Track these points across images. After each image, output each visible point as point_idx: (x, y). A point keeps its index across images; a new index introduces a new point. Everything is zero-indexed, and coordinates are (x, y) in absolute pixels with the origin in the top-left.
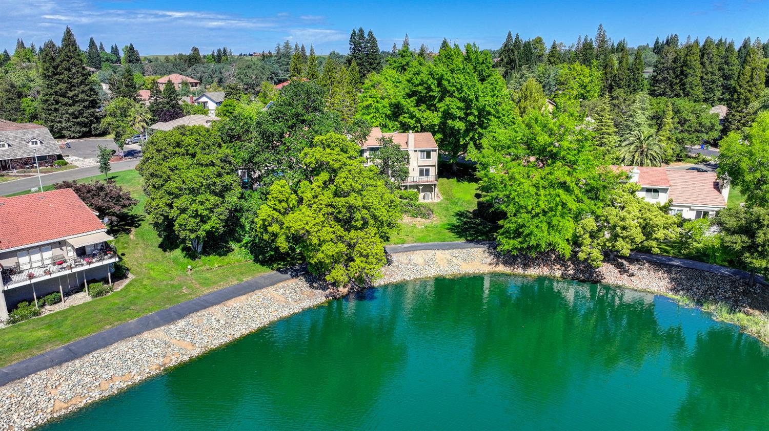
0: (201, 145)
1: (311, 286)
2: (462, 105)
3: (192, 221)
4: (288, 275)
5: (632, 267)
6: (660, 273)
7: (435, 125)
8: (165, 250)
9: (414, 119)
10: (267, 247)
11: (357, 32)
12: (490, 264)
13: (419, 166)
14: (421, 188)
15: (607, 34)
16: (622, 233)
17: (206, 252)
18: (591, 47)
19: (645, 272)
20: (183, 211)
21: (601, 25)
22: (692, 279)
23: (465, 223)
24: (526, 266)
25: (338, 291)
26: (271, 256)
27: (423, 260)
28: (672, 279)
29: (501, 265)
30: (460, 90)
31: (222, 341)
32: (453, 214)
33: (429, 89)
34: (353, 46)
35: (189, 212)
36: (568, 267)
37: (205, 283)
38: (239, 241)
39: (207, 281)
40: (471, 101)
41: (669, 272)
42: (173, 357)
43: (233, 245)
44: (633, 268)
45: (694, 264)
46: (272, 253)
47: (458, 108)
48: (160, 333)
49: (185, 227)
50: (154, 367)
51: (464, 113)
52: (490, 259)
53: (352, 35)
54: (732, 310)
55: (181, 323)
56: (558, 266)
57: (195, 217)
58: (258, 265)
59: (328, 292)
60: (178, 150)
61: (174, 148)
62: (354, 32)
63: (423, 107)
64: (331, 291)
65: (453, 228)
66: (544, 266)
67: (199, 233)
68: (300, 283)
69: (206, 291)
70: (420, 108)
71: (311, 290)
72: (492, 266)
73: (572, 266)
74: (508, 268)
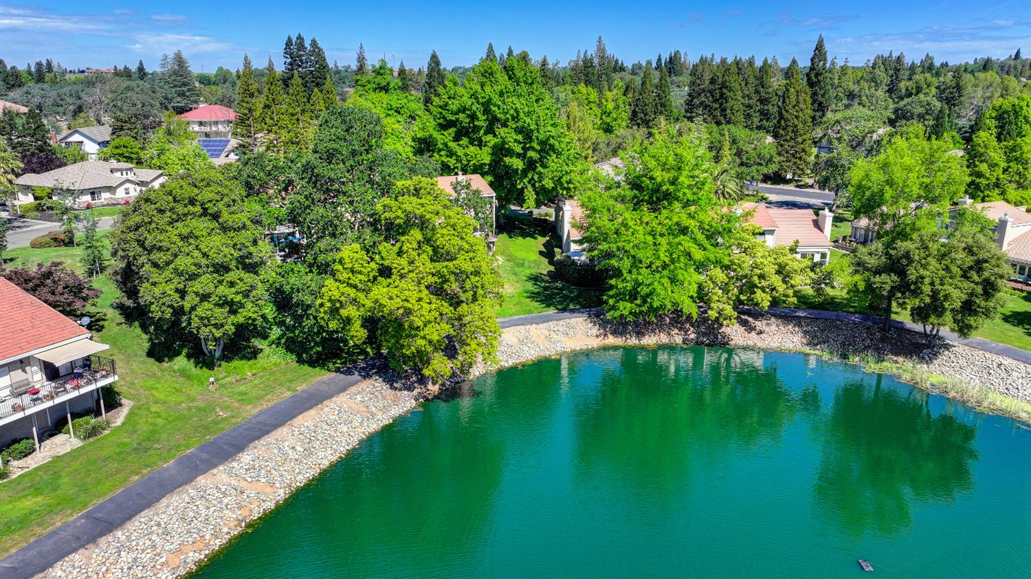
0: (226, 199)
1: (392, 387)
2: (520, 137)
3: (218, 311)
4: (356, 376)
5: (758, 323)
6: (790, 327)
7: (485, 164)
8: (160, 360)
9: (454, 158)
10: (310, 342)
11: (294, 40)
12: (597, 336)
15: (607, 48)
16: (760, 283)
17: (226, 358)
18: (592, 65)
19: (774, 327)
20: (205, 297)
21: (600, 38)
22: (825, 330)
23: (545, 289)
24: (640, 334)
25: (428, 390)
26: (318, 353)
27: (516, 339)
28: (805, 333)
29: (611, 337)
30: (516, 118)
31: (308, 475)
32: (525, 278)
33: (473, 117)
34: (289, 60)
35: (214, 299)
36: (688, 331)
37: (244, 398)
38: (265, 337)
39: (244, 397)
40: (532, 131)
41: (799, 324)
42: (253, 507)
43: (257, 343)
44: (759, 324)
45: (819, 313)
46: (318, 349)
47: (516, 141)
48: (220, 476)
49: (209, 321)
50: (232, 524)
51: (523, 148)
52: (595, 330)
53: (287, 44)
54: (880, 360)
55: (246, 458)
56: (676, 331)
57: (221, 306)
58: (306, 368)
59: (416, 392)
60: (191, 208)
61: (185, 206)
62: (289, 40)
63: (465, 141)
64: (419, 390)
65: (534, 296)
66: (660, 331)
67: (226, 327)
68: (375, 385)
69: (251, 411)
70: (461, 143)
71: (393, 392)
72: (601, 338)
73: (692, 329)
74: (620, 340)
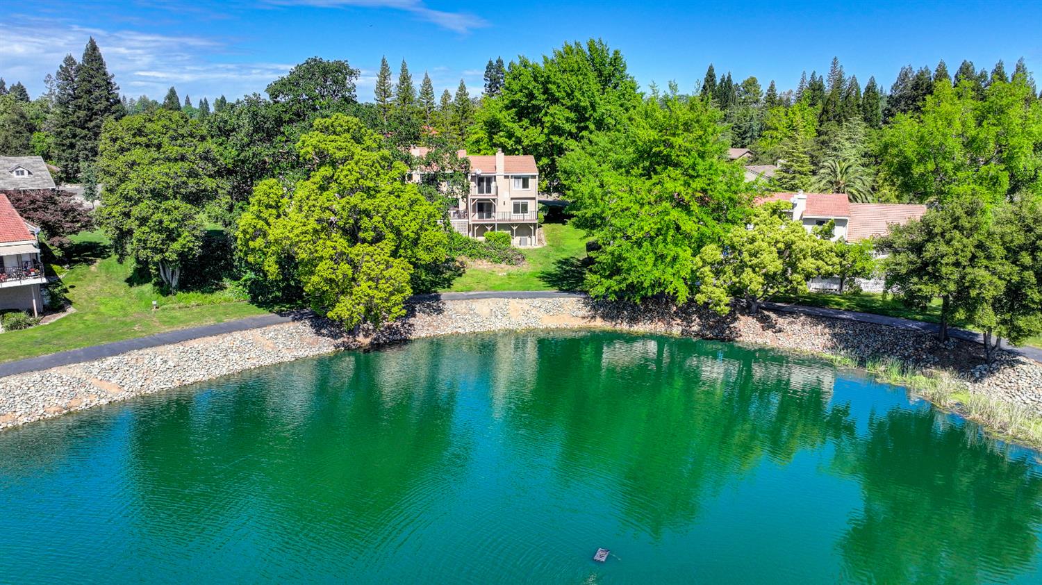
0: (171, 133)
1: (318, 333)
2: (573, 115)
3: (155, 236)
4: (290, 318)
5: (781, 320)
6: (820, 327)
7: (539, 145)
8: (131, 285)
9: (513, 139)
10: (273, 286)
11: (494, 63)
12: (584, 318)
13: (512, 199)
14: (515, 228)
18: (821, 88)
19: (798, 327)
20: (143, 221)
21: (835, 59)
22: (862, 334)
23: (567, 272)
24: (633, 320)
25: (355, 341)
26: (277, 297)
27: (488, 310)
28: (834, 335)
29: (598, 319)
30: (570, 95)
31: (164, 386)
32: (555, 261)
33: (531, 96)
34: (488, 83)
35: (151, 223)
36: (692, 322)
37: (171, 321)
38: (236, 278)
39: (172, 320)
40: (585, 108)
41: (831, 326)
42: (85, 400)
43: (227, 282)
44: (782, 322)
45: (871, 318)
46: (277, 294)
47: (568, 120)
48: (76, 370)
49: (146, 244)
50: (53, 409)
51: (578, 128)
52: (585, 311)
53: (488, 68)
54: (903, 372)
55: (111, 361)
56: (679, 321)
57: (159, 231)
58: (254, 307)
59: (340, 341)
60: (138, 139)
61: (134, 136)
62: (491, 63)
63: (526, 122)
64: (346, 340)
65: (546, 277)
66: (659, 320)
67: (167, 254)
68: (304, 328)
69: (166, 329)
70: (521, 124)
71: (316, 337)
72: (586, 320)
73: (698, 320)
74: (608, 324)
